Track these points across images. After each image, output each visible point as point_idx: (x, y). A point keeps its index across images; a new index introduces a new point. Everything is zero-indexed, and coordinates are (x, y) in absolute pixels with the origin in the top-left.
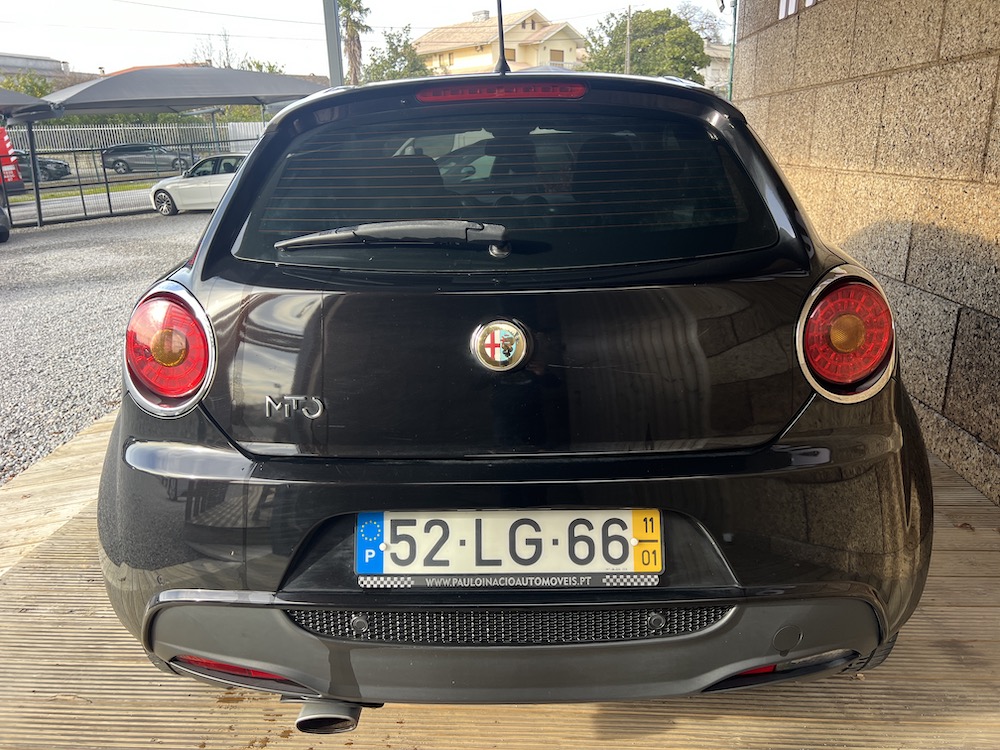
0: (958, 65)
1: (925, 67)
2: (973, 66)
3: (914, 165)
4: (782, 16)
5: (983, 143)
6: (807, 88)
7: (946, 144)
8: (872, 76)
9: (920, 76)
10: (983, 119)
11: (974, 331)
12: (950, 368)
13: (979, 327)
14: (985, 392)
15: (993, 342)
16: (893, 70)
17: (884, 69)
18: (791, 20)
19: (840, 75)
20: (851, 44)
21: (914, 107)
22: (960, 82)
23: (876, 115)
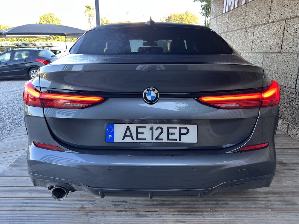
0: (274, 23)
1: (265, 24)
2: (278, 23)
3: (263, 49)
5: (281, 43)
6: (231, 31)
7: (271, 44)
8: (251, 27)
9: (264, 26)
10: (281, 36)
16: (256, 25)
17: (254, 25)
18: (227, 13)
19: (241, 27)
20: (244, 19)
21: (262, 35)
22: (275, 27)
23: (252, 37)
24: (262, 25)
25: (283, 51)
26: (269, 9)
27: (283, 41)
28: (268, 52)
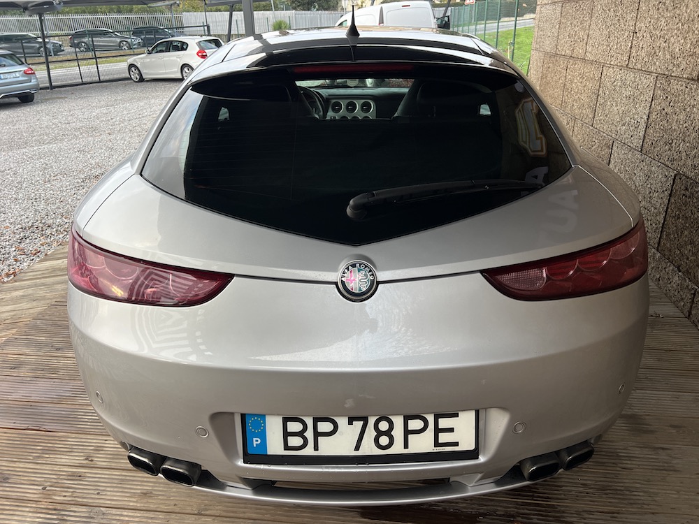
3: (655, 64)
7: (677, 50)
11: (683, 192)
12: (665, 217)
13: (687, 189)
14: (686, 236)
15: (695, 200)
21: (658, 19)
23: (632, 23)
28: (667, 73)
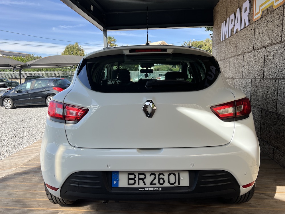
0: (257, 50)
1: (251, 51)
2: (260, 50)
3: (250, 75)
4: (222, 41)
5: (263, 68)
6: (228, 58)
7: (256, 70)
8: (241, 54)
9: (250, 53)
10: (263, 63)
12: (261, 125)
16: (245, 52)
17: (243, 52)
18: (224, 41)
19: (234, 54)
20: (236, 47)
21: (250, 61)
22: (258, 55)
23: (242, 64)
24: (249, 52)
25: (265, 76)
26: (253, 37)
27: (265, 67)
28: (254, 77)
